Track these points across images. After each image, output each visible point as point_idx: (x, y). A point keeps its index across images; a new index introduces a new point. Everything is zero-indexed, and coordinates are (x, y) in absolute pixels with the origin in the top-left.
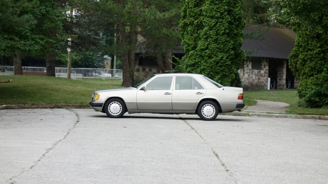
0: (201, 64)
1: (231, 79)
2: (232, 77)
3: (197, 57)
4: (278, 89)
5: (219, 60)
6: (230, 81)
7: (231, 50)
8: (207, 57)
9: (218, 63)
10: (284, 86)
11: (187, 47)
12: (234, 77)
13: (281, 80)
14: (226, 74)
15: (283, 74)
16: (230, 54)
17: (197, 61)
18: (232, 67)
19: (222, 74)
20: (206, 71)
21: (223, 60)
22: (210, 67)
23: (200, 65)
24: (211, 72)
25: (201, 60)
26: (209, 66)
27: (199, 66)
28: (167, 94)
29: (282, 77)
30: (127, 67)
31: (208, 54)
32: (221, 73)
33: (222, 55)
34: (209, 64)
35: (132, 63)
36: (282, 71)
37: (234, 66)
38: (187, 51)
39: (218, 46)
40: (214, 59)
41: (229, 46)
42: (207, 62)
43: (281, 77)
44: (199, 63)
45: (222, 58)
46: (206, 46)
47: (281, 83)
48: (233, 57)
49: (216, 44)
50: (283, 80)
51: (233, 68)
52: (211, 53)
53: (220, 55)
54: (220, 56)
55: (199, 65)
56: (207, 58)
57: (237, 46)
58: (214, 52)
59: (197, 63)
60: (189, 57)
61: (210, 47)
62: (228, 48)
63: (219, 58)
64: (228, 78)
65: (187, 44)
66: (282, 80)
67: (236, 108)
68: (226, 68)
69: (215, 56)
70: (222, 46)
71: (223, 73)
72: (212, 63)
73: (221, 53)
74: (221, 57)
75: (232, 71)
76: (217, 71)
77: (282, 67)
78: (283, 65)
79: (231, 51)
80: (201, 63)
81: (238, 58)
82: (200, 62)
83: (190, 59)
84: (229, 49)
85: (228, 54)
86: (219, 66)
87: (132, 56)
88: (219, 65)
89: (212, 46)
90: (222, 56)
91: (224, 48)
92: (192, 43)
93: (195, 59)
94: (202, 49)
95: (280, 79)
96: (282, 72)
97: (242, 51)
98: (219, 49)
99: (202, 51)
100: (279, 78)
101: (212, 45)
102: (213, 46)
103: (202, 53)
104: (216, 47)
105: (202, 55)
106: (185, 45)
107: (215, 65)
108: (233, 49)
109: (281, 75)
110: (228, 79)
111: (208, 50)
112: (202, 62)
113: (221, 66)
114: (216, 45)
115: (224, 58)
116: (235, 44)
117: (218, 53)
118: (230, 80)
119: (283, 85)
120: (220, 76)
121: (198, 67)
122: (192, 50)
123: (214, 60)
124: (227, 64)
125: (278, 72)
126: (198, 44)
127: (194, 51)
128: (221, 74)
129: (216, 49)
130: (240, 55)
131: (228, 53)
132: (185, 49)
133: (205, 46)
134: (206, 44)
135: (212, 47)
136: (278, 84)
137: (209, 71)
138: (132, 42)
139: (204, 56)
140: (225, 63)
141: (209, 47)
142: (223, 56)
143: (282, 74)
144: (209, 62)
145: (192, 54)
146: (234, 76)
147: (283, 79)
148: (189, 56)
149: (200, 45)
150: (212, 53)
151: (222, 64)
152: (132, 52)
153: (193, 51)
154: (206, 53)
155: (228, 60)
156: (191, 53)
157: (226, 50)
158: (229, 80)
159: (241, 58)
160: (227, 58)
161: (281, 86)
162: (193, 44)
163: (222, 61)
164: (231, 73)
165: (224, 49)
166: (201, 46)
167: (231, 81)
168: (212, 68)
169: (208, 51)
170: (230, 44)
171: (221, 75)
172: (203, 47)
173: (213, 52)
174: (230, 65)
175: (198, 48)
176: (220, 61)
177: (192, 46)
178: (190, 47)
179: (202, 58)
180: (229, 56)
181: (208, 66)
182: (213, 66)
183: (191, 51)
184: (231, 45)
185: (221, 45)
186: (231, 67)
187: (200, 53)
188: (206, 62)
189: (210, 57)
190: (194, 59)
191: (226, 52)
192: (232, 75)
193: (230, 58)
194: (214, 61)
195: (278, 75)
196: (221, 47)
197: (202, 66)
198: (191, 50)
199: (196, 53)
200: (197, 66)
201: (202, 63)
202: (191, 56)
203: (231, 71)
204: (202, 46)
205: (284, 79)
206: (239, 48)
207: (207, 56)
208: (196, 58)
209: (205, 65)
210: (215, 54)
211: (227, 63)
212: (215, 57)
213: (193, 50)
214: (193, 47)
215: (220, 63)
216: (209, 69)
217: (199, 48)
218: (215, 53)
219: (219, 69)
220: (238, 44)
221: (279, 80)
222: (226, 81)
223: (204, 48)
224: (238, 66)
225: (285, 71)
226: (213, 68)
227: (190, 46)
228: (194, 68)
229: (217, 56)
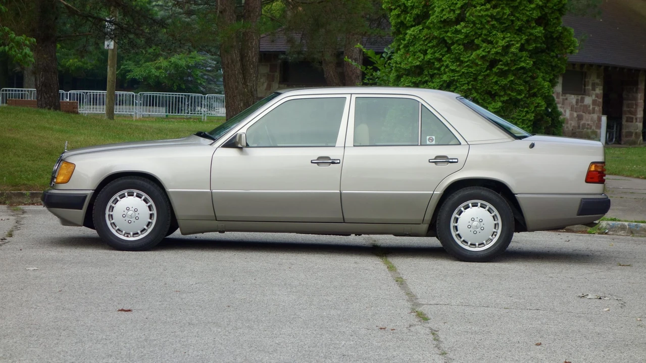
0: (443, 68)
1: (533, 112)
2: (536, 107)
3: (429, 45)
4: (625, 144)
5: (497, 53)
6: (530, 121)
7: (533, 24)
8: (459, 45)
9: (493, 63)
10: (640, 136)
11: (398, 16)
12: (541, 106)
13: (632, 122)
14: (519, 97)
15: (636, 105)
16: (532, 37)
17: (429, 56)
18: (537, 78)
19: (506, 98)
20: (457, 87)
21: (510, 55)
22: (470, 77)
23: (439, 69)
24: (473, 91)
25: (441, 54)
26: (468, 73)
27: (435, 73)
28: (322, 161)
29: (635, 113)
30: (238, 82)
31: (462, 37)
32: (504, 95)
33: (508, 39)
34: (467, 66)
35: (252, 71)
36: (635, 99)
37: (541, 74)
38: (401, 29)
39: (495, 12)
40: (483, 51)
41: (530, 11)
42: (462, 62)
43: (631, 114)
44: (437, 65)
45: (506, 48)
46: (458, 12)
47: (632, 129)
48: (539, 45)
49: (488, 6)
50: (636, 122)
51: (540, 79)
52: (473, 33)
53: (502, 40)
54: (502, 43)
55: (436, 69)
56: (461, 47)
57: (552, 13)
58: (482, 29)
59: (430, 63)
60: (406, 46)
61: (471, 14)
62: (525, 19)
63: (499, 50)
64: (526, 109)
65: (399, 6)
66: (634, 121)
67: (579, 214)
68: (519, 78)
69: (484, 41)
70: (507, 11)
71: (510, 94)
72: (477, 65)
73: (503, 32)
74: (503, 46)
75: (536, 90)
76: (492, 88)
77: (635, 90)
78: (636, 84)
79: (533, 28)
80: (443, 65)
81: (553, 51)
82: (440, 60)
83: (408, 52)
84: (528, 21)
85: (524, 37)
86: (496, 74)
87: (252, 52)
88: (498, 68)
89: (476, 11)
90: (508, 42)
91: (512, 18)
92: (416, 4)
93: (425, 53)
94: (445, 20)
95: (630, 120)
96: (634, 102)
97: (565, 29)
98: (497, 20)
99: (444, 26)
100: (627, 117)
101: (475, 7)
102: (480, 12)
103: (447, 32)
104: (487, 15)
105: (446, 38)
106: (395, 9)
107: (486, 71)
108: (542, 21)
109: (632, 109)
110: (524, 114)
111: (463, 24)
112: (446, 61)
113: (503, 74)
114: (487, 10)
115: (513, 50)
116: (546, 6)
117: (495, 35)
118: (531, 116)
119: (636, 133)
120: (500, 104)
121: (432, 76)
122: (414, 26)
123: (484, 54)
124: (523, 68)
125: (625, 102)
126: (435, 7)
127: (421, 28)
128: (502, 99)
129: (489, 19)
130: (558, 41)
131: (524, 34)
132: (393, 23)
133: (454, 11)
134: (459, 5)
135: (477, 14)
136: (624, 131)
137: (465, 87)
138: (252, 15)
139: (453, 44)
140: (515, 65)
141: (468, 14)
142: (511, 41)
143: (634, 107)
144: (466, 60)
145: (415, 37)
146: (543, 103)
147: (636, 119)
148: (406, 42)
149: (439, 7)
150: (476, 33)
151: (506, 68)
152: (251, 43)
153: (417, 27)
154: (457, 32)
155: (524, 54)
156: (413, 33)
157: (519, 23)
158: (528, 116)
159: (564, 51)
160: (522, 49)
161: (632, 136)
162: (417, 7)
163: (507, 59)
164: (534, 95)
165: (512, 21)
166: (443, 10)
167: (533, 118)
168: (475, 79)
169: (465, 27)
170: (533, 6)
171: (503, 102)
172: (447, 15)
173: (479, 29)
174: (530, 70)
175: (433, 18)
176: (502, 59)
177: (415, 12)
178: (410, 17)
179: (446, 49)
180: (527, 41)
181: (463, 72)
182: (479, 74)
183: (412, 29)
184: (533, 9)
185: (503, 8)
186: (533, 78)
187: (440, 34)
188: (457, 60)
189: (470, 46)
190: (420, 51)
191: (520, 31)
192: (538, 101)
193: (530, 48)
194: (483, 57)
195: (625, 109)
196: (504, 14)
197: (445, 73)
198: (412, 26)
199: (427, 35)
200: (431, 72)
201: (445, 64)
202: (412, 42)
203: (534, 88)
204: (444, 13)
205: (638, 120)
206: (557, 18)
207: (460, 42)
208: (426, 50)
209: (453, 71)
210: (485, 35)
211: (523, 64)
212: (484, 45)
213: (418, 24)
214: (417, 14)
215: (502, 65)
216: (468, 84)
217: (437, 16)
218: (485, 32)
219: (496, 83)
220: (555, 6)
221: (627, 121)
222: (518, 119)
223: (452, 16)
224: (555, 72)
225: (640, 100)
226: (480, 78)
227: (408, 13)
228: (420, 79)
229: (490, 42)
